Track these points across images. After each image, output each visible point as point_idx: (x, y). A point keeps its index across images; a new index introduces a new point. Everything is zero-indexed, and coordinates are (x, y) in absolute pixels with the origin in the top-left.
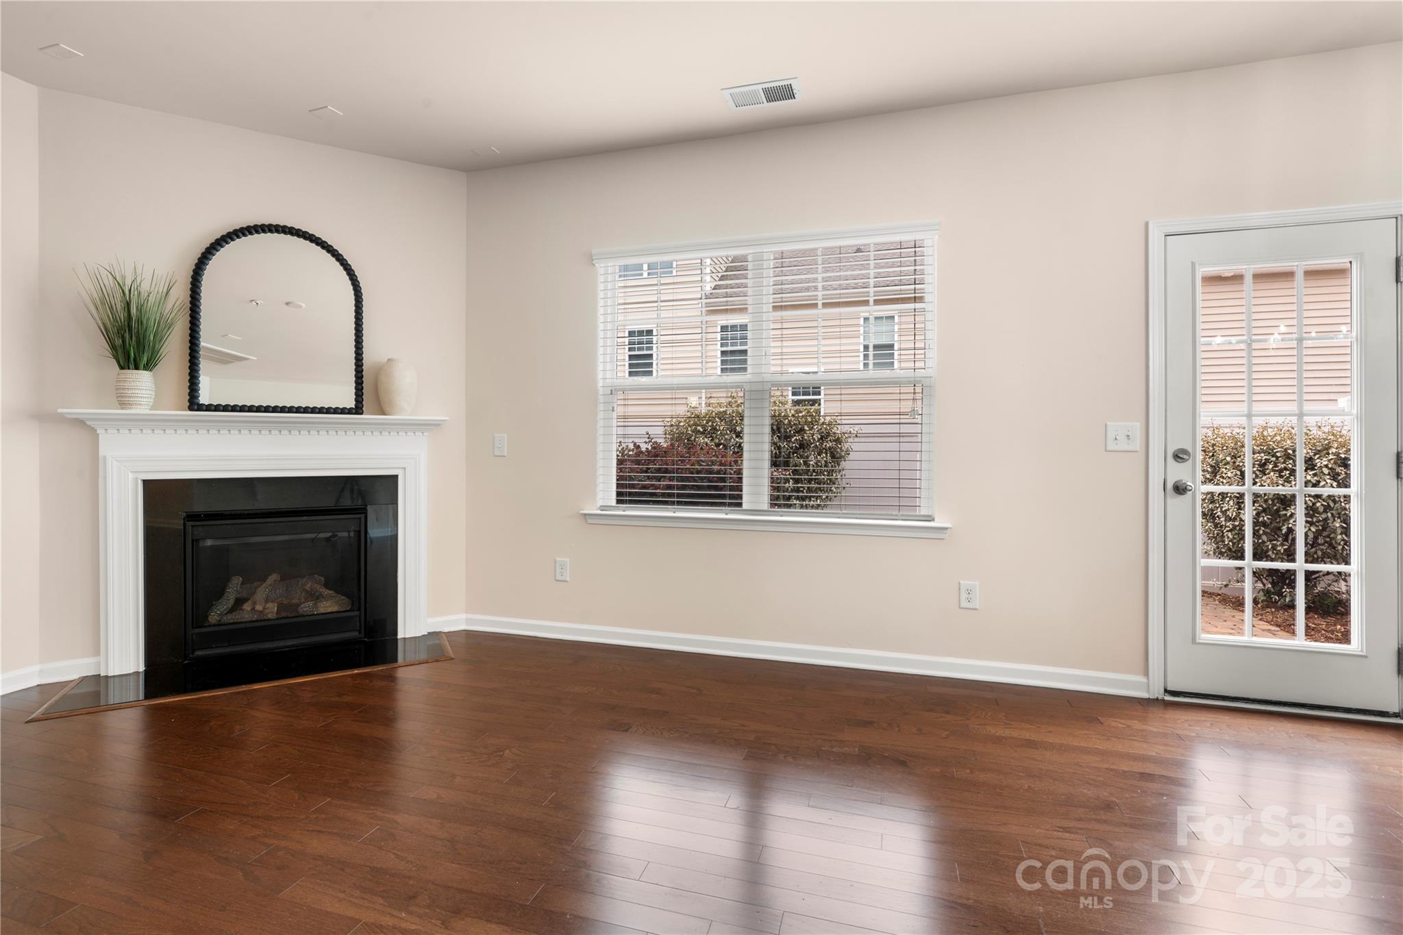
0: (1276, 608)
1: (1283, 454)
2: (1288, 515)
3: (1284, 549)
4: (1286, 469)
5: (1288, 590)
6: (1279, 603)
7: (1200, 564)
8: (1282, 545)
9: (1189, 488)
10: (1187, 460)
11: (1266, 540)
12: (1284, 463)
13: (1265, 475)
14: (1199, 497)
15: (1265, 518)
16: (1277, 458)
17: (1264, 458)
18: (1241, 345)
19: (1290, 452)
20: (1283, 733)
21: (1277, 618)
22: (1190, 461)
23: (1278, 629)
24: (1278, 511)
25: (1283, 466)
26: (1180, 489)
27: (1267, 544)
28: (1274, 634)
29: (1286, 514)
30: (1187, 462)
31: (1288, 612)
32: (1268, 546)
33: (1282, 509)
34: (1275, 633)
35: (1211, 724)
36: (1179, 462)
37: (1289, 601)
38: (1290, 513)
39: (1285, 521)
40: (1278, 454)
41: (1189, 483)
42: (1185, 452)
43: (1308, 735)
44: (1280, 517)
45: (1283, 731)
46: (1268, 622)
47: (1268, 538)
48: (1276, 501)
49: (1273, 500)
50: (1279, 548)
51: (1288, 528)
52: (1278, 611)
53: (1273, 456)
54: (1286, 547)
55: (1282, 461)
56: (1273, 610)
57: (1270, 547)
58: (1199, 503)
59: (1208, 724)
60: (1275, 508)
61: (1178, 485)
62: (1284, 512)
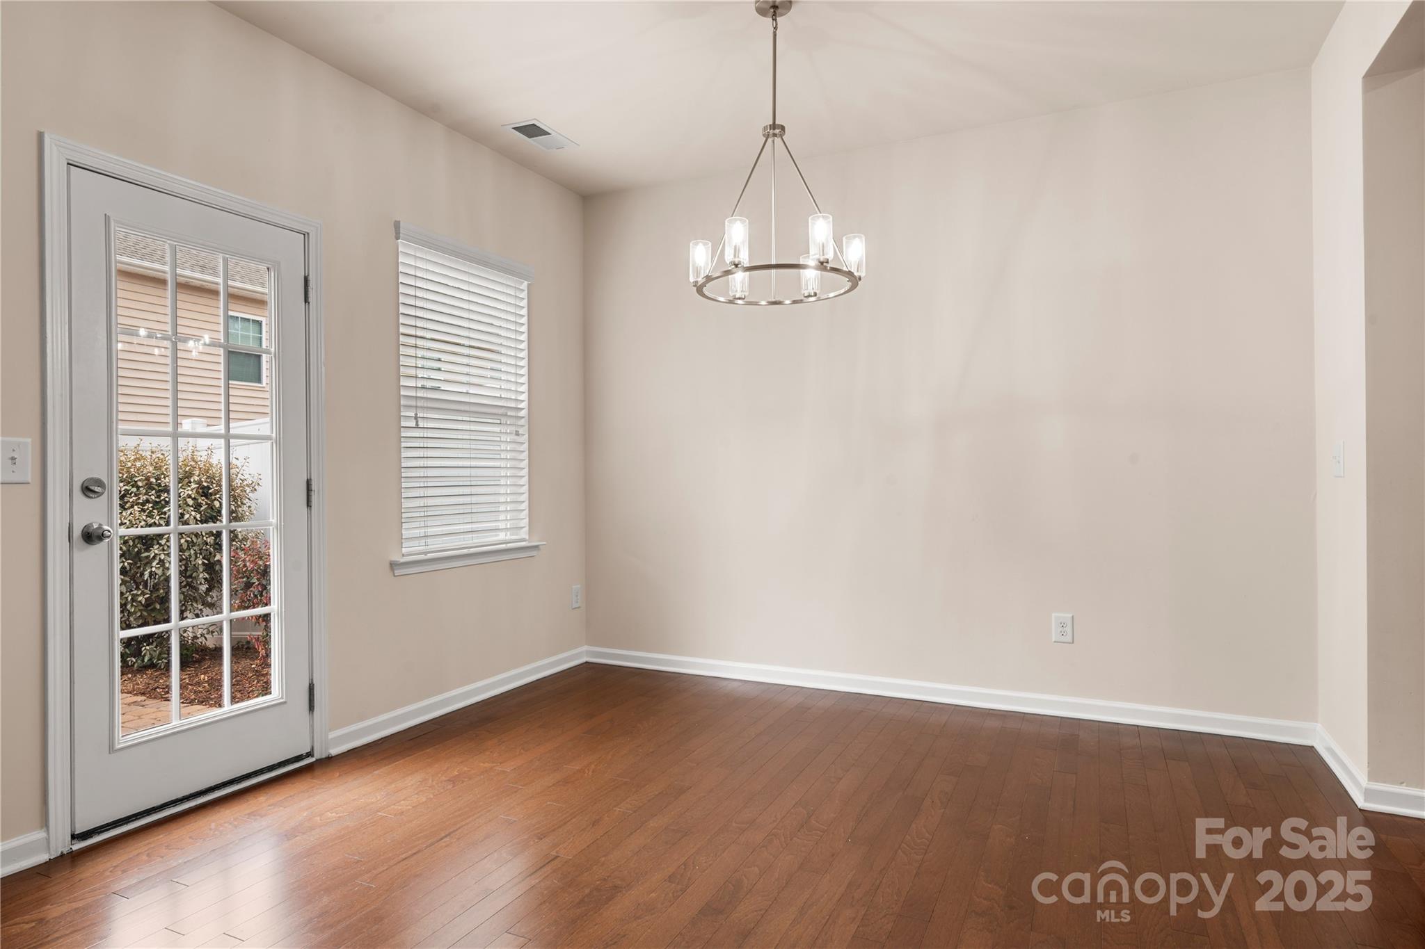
0: (132, 672)
1: (144, 483)
2: (152, 556)
3: (145, 599)
4: (148, 501)
5: (148, 648)
6: (136, 665)
7: (118, 636)
8: (143, 594)
9: (107, 533)
10: (103, 493)
11: (125, 591)
12: (146, 494)
13: (125, 509)
14: (117, 544)
15: (126, 564)
16: (138, 488)
17: (123, 489)
18: (165, 342)
19: (153, 480)
20: (226, 825)
21: (138, 684)
22: (105, 497)
23: (143, 698)
24: (139, 552)
25: (145, 497)
26: (91, 537)
27: (126, 596)
28: (143, 706)
29: (149, 556)
30: (101, 497)
31: (146, 674)
32: (127, 598)
33: (143, 551)
34: (143, 703)
35: (148, 855)
36: (92, 498)
37: (148, 661)
38: (153, 554)
39: (146, 564)
40: (140, 484)
41: (106, 527)
42: (99, 483)
43: (249, 814)
44: (140, 561)
45: (225, 823)
46: (130, 693)
47: (127, 588)
48: (137, 541)
49: (134, 541)
50: (140, 598)
51: (151, 573)
52: (135, 676)
53: (133, 486)
54: (148, 596)
55: (144, 491)
56: (130, 676)
57: (130, 598)
58: (117, 553)
59: (144, 857)
60: (136, 550)
61: (90, 531)
62: (146, 554)
